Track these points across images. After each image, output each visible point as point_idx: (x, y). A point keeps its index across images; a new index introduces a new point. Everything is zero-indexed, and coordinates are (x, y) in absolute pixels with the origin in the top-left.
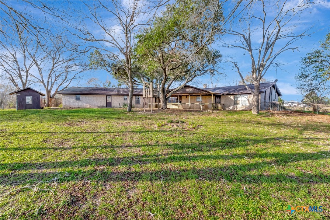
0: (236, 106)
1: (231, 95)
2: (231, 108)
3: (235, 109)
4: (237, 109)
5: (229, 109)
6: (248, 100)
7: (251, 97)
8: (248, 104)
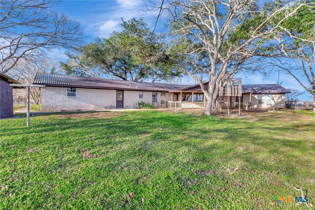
0: (261, 105)
1: (255, 95)
2: (255, 106)
3: (260, 108)
4: (262, 108)
5: (253, 108)
6: (273, 99)
7: (276, 97)
8: (273, 103)
